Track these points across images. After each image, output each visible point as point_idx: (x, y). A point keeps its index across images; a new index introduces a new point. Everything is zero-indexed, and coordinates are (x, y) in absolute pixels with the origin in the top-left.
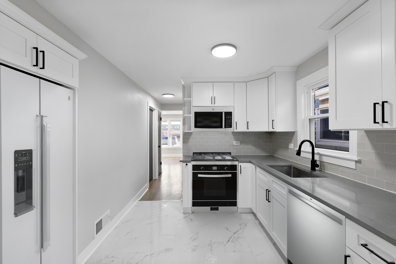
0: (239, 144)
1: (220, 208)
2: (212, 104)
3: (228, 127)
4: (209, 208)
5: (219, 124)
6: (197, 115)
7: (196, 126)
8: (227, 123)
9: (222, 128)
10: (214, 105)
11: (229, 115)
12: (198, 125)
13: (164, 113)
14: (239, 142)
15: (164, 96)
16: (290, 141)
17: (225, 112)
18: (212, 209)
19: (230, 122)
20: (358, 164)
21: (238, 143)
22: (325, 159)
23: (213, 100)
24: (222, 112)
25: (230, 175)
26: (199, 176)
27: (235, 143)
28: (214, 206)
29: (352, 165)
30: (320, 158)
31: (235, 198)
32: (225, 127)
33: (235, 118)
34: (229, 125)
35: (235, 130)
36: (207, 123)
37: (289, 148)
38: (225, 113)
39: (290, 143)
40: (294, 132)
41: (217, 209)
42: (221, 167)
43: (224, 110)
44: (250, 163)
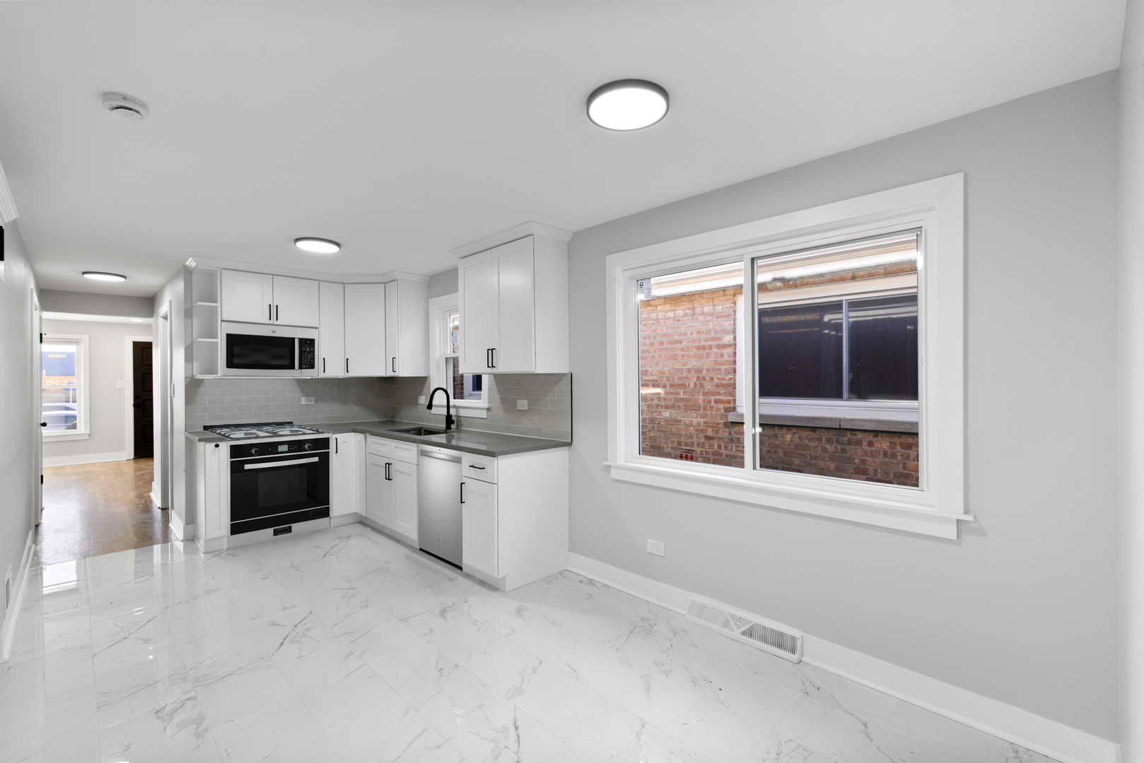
1: (295, 526)
2: (270, 319)
3: (306, 368)
4: (271, 530)
5: (286, 362)
6: (233, 340)
7: (230, 364)
8: (305, 359)
9: (293, 368)
10: (275, 323)
11: (308, 344)
12: (236, 361)
16: (420, 393)
17: (299, 339)
18: (276, 533)
19: (311, 359)
23: (273, 311)
24: (293, 339)
25: (316, 459)
26: (247, 467)
28: (281, 525)
31: (327, 501)
32: (301, 368)
33: (320, 352)
34: (308, 362)
35: (322, 375)
36: (257, 357)
37: (419, 402)
38: (301, 340)
39: (421, 395)
40: (426, 377)
41: (289, 530)
42: (296, 446)
43: (298, 334)
44: (353, 433)
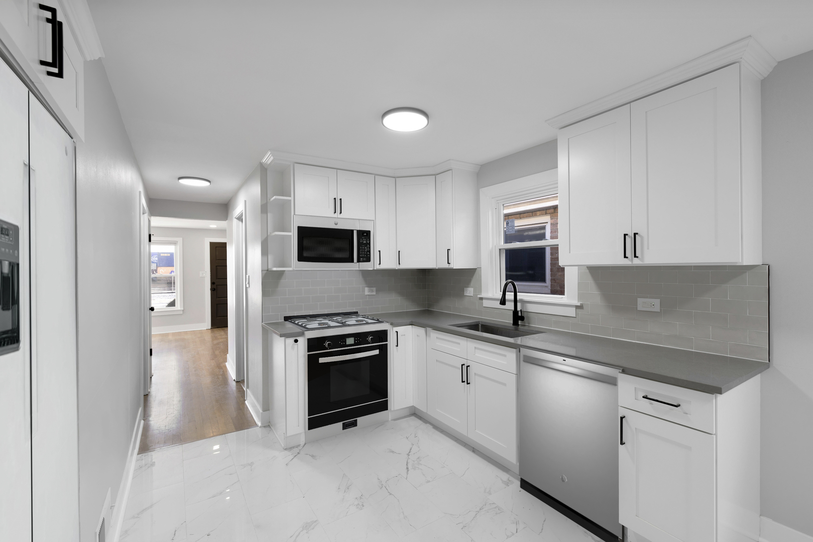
0: (374, 293)
1: (360, 420)
2: (335, 212)
3: (364, 261)
4: (340, 424)
5: (346, 255)
6: (305, 233)
7: (301, 258)
8: (362, 252)
9: (352, 261)
10: (340, 216)
11: (365, 235)
12: (305, 254)
13: (157, 221)
14: (374, 289)
15: (182, 181)
16: (467, 284)
17: (357, 231)
18: (345, 427)
19: (367, 252)
20: (579, 311)
21: (372, 291)
22: (531, 308)
23: (338, 205)
24: (352, 231)
25: (376, 352)
26: (322, 360)
27: (367, 291)
28: (349, 420)
29: (572, 312)
30: (522, 306)
31: (384, 393)
32: (359, 261)
33: (378, 243)
34: (365, 257)
35: (377, 267)
36: (323, 250)
37: (465, 294)
38: (359, 232)
39: (468, 287)
40: (475, 269)
41: (354, 424)
42: (360, 338)
43: (356, 227)
44: (411, 326)
